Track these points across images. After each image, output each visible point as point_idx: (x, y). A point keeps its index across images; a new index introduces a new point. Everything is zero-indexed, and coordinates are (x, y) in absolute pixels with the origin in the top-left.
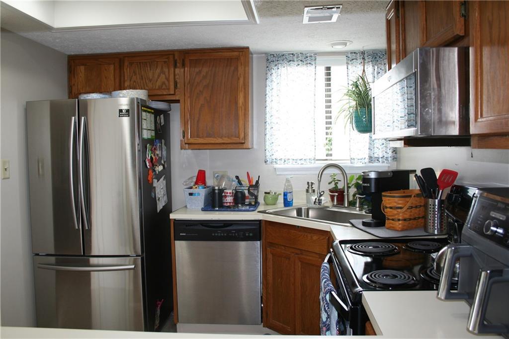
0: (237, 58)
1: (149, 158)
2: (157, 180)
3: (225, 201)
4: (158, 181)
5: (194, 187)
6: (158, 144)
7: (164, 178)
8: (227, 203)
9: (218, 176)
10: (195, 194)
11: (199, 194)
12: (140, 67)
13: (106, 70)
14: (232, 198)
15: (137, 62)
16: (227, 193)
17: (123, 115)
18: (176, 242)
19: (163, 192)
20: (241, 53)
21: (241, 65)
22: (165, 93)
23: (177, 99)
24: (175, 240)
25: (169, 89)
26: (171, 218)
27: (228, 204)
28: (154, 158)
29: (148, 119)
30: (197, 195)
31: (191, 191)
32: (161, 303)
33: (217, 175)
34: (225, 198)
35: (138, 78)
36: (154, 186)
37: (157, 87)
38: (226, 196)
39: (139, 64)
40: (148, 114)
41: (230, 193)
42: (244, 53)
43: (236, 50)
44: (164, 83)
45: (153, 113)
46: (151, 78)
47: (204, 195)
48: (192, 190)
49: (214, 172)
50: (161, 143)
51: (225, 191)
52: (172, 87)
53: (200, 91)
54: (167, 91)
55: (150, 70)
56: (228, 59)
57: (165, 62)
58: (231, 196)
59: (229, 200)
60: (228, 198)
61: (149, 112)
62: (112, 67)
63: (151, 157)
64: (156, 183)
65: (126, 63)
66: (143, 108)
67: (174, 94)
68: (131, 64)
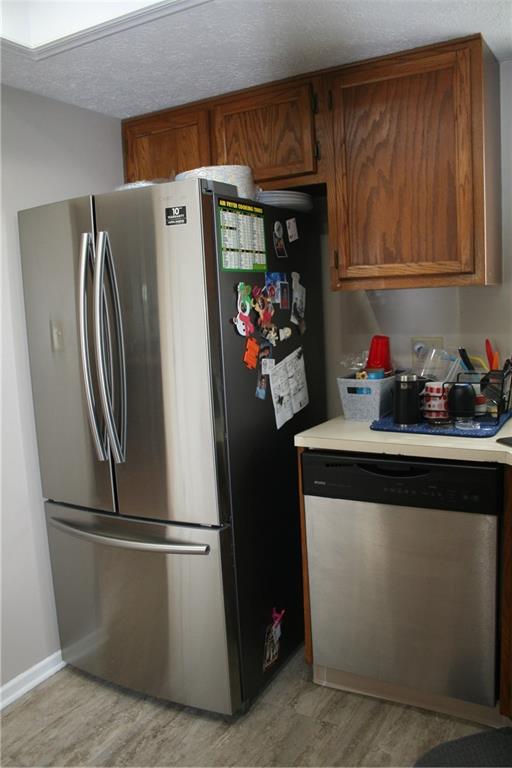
0: (452, 68)
1: (247, 314)
2: (274, 361)
3: (427, 408)
4: (276, 363)
5: (359, 375)
6: (279, 283)
7: (300, 354)
8: (431, 411)
9: (419, 349)
10: (362, 389)
11: (369, 390)
12: (246, 121)
13: (184, 137)
14: (442, 401)
15: (239, 114)
16: (432, 390)
17: (174, 219)
18: (306, 497)
19: (295, 384)
20: (460, 54)
21: (462, 81)
22: (294, 172)
23: (321, 182)
24: (304, 493)
25: (302, 162)
26: (296, 444)
27: (434, 416)
28: (261, 312)
29: (241, 228)
30: (364, 391)
31: (352, 383)
32: (280, 617)
33: (417, 347)
34: (428, 400)
35: (242, 145)
36: (263, 373)
37: (278, 162)
38: (428, 398)
39: (242, 115)
40: (241, 216)
41: (438, 390)
42: (467, 51)
43: (450, 48)
44: (291, 151)
45: (258, 215)
46: (266, 142)
47: (379, 391)
48: (353, 380)
49: (412, 341)
50: (290, 280)
51: (428, 384)
52: (309, 156)
53: (368, 158)
54: (298, 166)
55: (265, 126)
56: (429, 73)
57: (293, 103)
58: (440, 398)
59: (437, 405)
60: (432, 402)
61: (245, 213)
62: (194, 129)
63: (253, 310)
64: (269, 366)
65: (219, 119)
66: (223, 203)
67: (314, 172)
68: (228, 118)
